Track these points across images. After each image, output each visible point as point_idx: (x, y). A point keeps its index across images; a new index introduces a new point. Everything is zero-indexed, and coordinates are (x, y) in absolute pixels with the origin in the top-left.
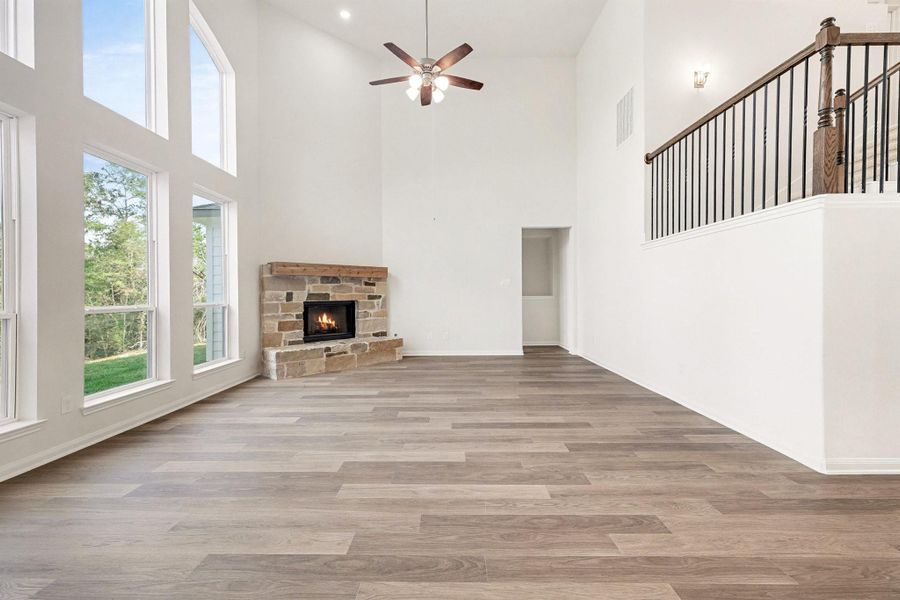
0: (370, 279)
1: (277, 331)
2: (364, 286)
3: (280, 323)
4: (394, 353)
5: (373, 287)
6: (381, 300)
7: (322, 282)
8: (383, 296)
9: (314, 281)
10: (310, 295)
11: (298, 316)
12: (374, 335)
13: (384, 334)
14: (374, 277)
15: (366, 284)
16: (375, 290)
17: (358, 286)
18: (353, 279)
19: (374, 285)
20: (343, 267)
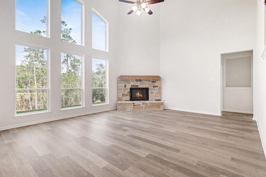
0: (153, 80)
1: (121, 96)
2: (151, 83)
3: (122, 94)
4: (160, 107)
5: (155, 83)
6: (158, 88)
7: (136, 82)
8: (159, 86)
9: (133, 81)
10: (132, 86)
11: (128, 92)
12: (155, 100)
13: (160, 100)
14: (155, 79)
15: (152, 82)
16: (156, 84)
17: (149, 83)
18: (147, 80)
19: (155, 82)
20: (142, 76)
